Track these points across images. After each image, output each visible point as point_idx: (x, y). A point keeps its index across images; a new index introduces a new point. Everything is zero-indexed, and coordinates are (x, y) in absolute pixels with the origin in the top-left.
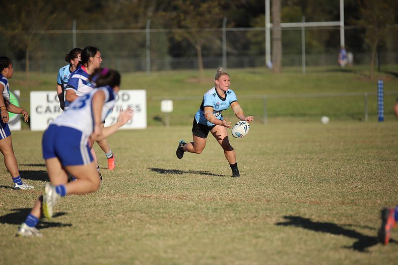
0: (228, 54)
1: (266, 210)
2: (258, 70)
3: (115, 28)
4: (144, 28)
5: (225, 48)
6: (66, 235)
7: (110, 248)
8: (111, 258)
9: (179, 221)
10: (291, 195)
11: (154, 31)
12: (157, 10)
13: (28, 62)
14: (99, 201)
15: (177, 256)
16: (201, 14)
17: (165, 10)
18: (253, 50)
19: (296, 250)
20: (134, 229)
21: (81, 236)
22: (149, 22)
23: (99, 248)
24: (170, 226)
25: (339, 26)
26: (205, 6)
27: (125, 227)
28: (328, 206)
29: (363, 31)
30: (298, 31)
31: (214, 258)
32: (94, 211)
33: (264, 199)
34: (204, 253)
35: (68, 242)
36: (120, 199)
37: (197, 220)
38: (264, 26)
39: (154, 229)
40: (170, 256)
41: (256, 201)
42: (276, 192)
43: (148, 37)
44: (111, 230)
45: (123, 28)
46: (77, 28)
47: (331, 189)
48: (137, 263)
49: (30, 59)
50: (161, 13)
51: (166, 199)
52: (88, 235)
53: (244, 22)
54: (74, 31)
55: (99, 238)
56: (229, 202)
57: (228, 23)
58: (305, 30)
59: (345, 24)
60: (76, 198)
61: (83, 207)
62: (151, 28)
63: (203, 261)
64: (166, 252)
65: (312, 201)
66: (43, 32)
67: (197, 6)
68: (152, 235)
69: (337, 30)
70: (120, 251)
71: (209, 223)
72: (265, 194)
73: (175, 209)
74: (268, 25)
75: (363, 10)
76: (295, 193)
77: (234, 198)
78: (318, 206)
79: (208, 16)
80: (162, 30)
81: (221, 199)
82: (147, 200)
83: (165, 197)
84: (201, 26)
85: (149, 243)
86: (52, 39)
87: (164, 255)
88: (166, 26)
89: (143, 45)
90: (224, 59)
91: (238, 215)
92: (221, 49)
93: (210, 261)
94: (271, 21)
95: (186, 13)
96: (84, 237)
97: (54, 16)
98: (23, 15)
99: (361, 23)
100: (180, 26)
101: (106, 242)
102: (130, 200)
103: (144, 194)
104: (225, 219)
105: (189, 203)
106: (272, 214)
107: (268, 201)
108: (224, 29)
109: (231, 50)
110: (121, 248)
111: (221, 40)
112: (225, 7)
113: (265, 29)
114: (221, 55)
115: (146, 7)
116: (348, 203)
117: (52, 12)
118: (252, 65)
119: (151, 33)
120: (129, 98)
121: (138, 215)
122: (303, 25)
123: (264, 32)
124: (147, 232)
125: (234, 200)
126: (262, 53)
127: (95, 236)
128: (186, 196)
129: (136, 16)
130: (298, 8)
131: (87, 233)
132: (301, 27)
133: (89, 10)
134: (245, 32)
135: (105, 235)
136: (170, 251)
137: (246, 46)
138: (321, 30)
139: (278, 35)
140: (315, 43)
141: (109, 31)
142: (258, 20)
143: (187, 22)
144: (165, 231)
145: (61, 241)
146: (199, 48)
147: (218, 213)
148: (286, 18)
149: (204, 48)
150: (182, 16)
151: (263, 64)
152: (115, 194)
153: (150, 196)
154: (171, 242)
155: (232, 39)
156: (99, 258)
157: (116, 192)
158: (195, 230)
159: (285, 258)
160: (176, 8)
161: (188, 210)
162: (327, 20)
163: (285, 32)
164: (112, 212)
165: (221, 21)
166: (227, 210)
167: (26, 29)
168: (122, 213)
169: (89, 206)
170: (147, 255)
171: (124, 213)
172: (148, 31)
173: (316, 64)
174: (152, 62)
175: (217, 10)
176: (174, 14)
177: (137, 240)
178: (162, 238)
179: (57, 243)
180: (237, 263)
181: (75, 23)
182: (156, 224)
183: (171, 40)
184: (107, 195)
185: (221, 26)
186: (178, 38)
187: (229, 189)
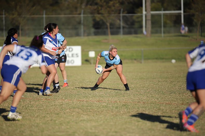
0: (123, 27)
1: (143, 107)
2: (139, 35)
3: (65, 14)
4: (80, 14)
5: (122, 24)
6: (40, 120)
7: (63, 127)
8: (63, 132)
9: (98, 113)
10: (156, 100)
11: (85, 15)
12: (87, 5)
13: (20, 32)
14: (57, 103)
15: (97, 131)
16: (110, 7)
17: (91, 5)
18: (136, 25)
19: (158, 128)
20: (75, 117)
21: (48, 121)
22: (82, 11)
23: (57, 127)
24: (94, 116)
25: (181, 13)
26: (111, 3)
27: (70, 116)
28: (175, 106)
29: (193, 15)
30: (159, 15)
31: (116, 132)
32: (55, 108)
33: (142, 102)
34: (111, 129)
35: (41, 124)
36: (68, 102)
37: (107, 112)
38: (142, 13)
39: (85, 117)
40: (93, 131)
41: (138, 103)
42: (148, 98)
43: (82, 19)
44: (63, 118)
45: (70, 14)
46: (46, 14)
47: (177, 97)
48: (77, 134)
49: (22, 30)
50: (89, 6)
51: (92, 102)
52: (51, 120)
53: (132, 11)
54: (44, 16)
55: (57, 122)
56: (124, 104)
57: (123, 12)
58: (163, 15)
59: (184, 12)
60: (45, 102)
61: (48, 106)
62: (84, 14)
63: (110, 134)
64: (91, 129)
65: (167, 103)
66: (28, 16)
67: (107, 3)
68: (84, 120)
69: (179, 15)
70: (68, 128)
71: (113, 114)
72: (142, 99)
73: (96, 107)
74: (144, 12)
75: (193, 5)
76: (158, 99)
77: (126, 101)
78: (170, 105)
79: (113, 8)
80: (89, 15)
81: (120, 102)
82: (81, 103)
83: (91, 101)
84: (109, 13)
85: (82, 124)
86: (33, 19)
87: (90, 131)
88: (92, 13)
89: (79, 23)
90: (121, 30)
91: (128, 110)
92: (120, 25)
93: (114, 134)
94: (146, 11)
95: (102, 6)
96: (49, 121)
97: (34, 8)
98: (18, 7)
99: (192, 11)
100: (99, 13)
101: (61, 124)
102: (73, 103)
103: (80, 99)
104: (122, 112)
105: (103, 104)
106: (146, 109)
107: (144, 103)
108: (121, 15)
109: (125, 25)
110: (68, 127)
111: (120, 20)
112: (122, 3)
113: (142, 14)
114: (120, 28)
115: (81, 4)
116: (185, 104)
117: (33, 6)
118: (136, 33)
119: (84, 17)
120: (72, 50)
121: (77, 110)
122: (162, 12)
123: (142, 16)
124: (82, 119)
125: (126, 102)
126: (141, 27)
127: (55, 121)
128: (102, 100)
129: (76, 8)
130: (160, 4)
131: (50, 119)
132: (161, 14)
133: (52, 5)
134: (132, 16)
135: (60, 120)
136: (93, 129)
137: (133, 23)
138: (171, 15)
139: (149, 18)
140: (168, 22)
141: (62, 16)
142: (139, 10)
143: (102, 11)
144: (91, 118)
145: (37, 123)
146: (108, 24)
147: (118, 109)
148: (152, 10)
149: (111, 24)
150: (100, 8)
151: (142, 32)
152: (65, 99)
153: (83, 101)
154: (94, 124)
155: (126, 20)
156: (57, 132)
157: (66, 98)
158: (106, 118)
159: (153, 132)
160: (96, 4)
161: (103, 107)
162: (174, 10)
163: (153, 16)
164: (64, 109)
165: (120, 10)
166: (123, 108)
167: (20, 15)
168: (69, 109)
169: (52, 106)
170: (81, 131)
171: (70, 109)
172: (82, 15)
173: (169, 32)
174: (84, 31)
175: (118, 5)
176: (96, 7)
177: (76, 123)
178: (89, 122)
179: (36, 125)
180: (128, 135)
181: (44, 12)
182: (86, 115)
183: (94, 20)
184: (61, 100)
185: (120, 13)
186: (98, 19)
187: (124, 97)
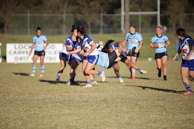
0: (103, 27)
1: (121, 103)
2: (118, 35)
3: (48, 13)
4: (62, 13)
5: (102, 24)
6: (24, 114)
7: (45, 120)
8: (46, 125)
9: (79, 108)
10: (133, 96)
11: (68, 15)
12: (69, 5)
13: (5, 30)
14: (40, 98)
15: (78, 125)
16: (90, 7)
17: (73, 5)
18: (116, 25)
19: (136, 123)
20: (57, 111)
21: (31, 114)
22: (65, 11)
23: (40, 120)
24: (75, 110)
25: (157, 15)
26: (92, 3)
27: (53, 110)
28: (151, 101)
29: (169, 16)
30: (137, 16)
31: (96, 126)
32: (38, 103)
33: (120, 98)
34: (91, 123)
35: (25, 117)
36: (50, 97)
37: (87, 107)
38: (120, 13)
39: (67, 111)
40: (75, 124)
41: (117, 98)
42: (126, 94)
43: (64, 18)
44: (46, 111)
45: (52, 13)
46: (30, 13)
47: (153, 93)
48: (58, 128)
49: (7, 28)
50: (71, 6)
51: (73, 97)
52: (35, 114)
53: (111, 12)
54: (29, 15)
55: (40, 115)
56: (103, 99)
57: (103, 12)
58: (141, 16)
59: (161, 13)
60: (29, 96)
61: (32, 101)
62: (66, 13)
63: (91, 127)
64: (73, 123)
65: (144, 99)
66: (13, 15)
67: (88, 3)
68: (66, 114)
69: (155, 17)
70: (50, 122)
71: (93, 109)
72: (121, 95)
73: (77, 102)
74: (123, 13)
75: (169, 7)
76: (135, 95)
77: (106, 97)
78: (146, 101)
79: (94, 8)
80: (71, 15)
81: (99, 97)
82: (63, 97)
83: (72, 96)
84: (90, 13)
85: (64, 118)
86: (17, 18)
87: (71, 124)
88: (73, 13)
89: (62, 22)
90: (101, 30)
91: (107, 105)
92: (100, 24)
93: (94, 127)
94: (125, 11)
95: (83, 6)
96: (32, 115)
97: (19, 7)
98: (4, 6)
99: (168, 13)
100: (80, 13)
101: (43, 117)
102: (55, 97)
103: (62, 94)
104: (102, 107)
105: (84, 99)
106: (124, 104)
107: (122, 99)
108: (102, 15)
109: (105, 25)
110: (51, 120)
111: (100, 19)
112: (102, 4)
113: (121, 15)
114: (99, 27)
115: (64, 3)
116: (161, 100)
117: (18, 5)
118: (115, 32)
119: (66, 17)
121: (59, 104)
122: (140, 13)
123: (120, 17)
124: (63, 113)
125: (106, 98)
126: (120, 27)
127: (38, 114)
128: (83, 96)
129: (59, 8)
130: (137, 5)
131: (34, 113)
133: (36, 4)
134: (112, 16)
135: (43, 114)
136: (74, 122)
137: (112, 23)
138: (148, 16)
139: (128, 18)
140: (145, 22)
141: (45, 15)
142: (118, 10)
143: (84, 11)
144: (72, 112)
145: (21, 117)
146: (89, 24)
147: (98, 104)
148: (132, 10)
149: (92, 24)
150: (81, 8)
151: (121, 32)
152: (48, 94)
153: (65, 96)
154: (75, 118)
155: (105, 20)
156: (40, 125)
157: (48, 93)
158: (87, 112)
159: (130, 126)
160: (78, 4)
161: (83, 102)
162: (151, 11)
163: (131, 16)
164: (46, 103)
165: (100, 11)
166: (102, 103)
167: (5, 13)
169: (35, 100)
170: (63, 124)
171: (52, 103)
172: (64, 15)
173: (146, 32)
174: (66, 30)
175: (98, 5)
176: (77, 7)
177: (58, 117)
178: (71, 116)
179: (19, 118)
180: (107, 128)
181: (29, 11)
182: (68, 109)
183: (76, 19)
184: (44, 95)
185: (100, 13)
186: (79, 19)
187: (103, 93)
